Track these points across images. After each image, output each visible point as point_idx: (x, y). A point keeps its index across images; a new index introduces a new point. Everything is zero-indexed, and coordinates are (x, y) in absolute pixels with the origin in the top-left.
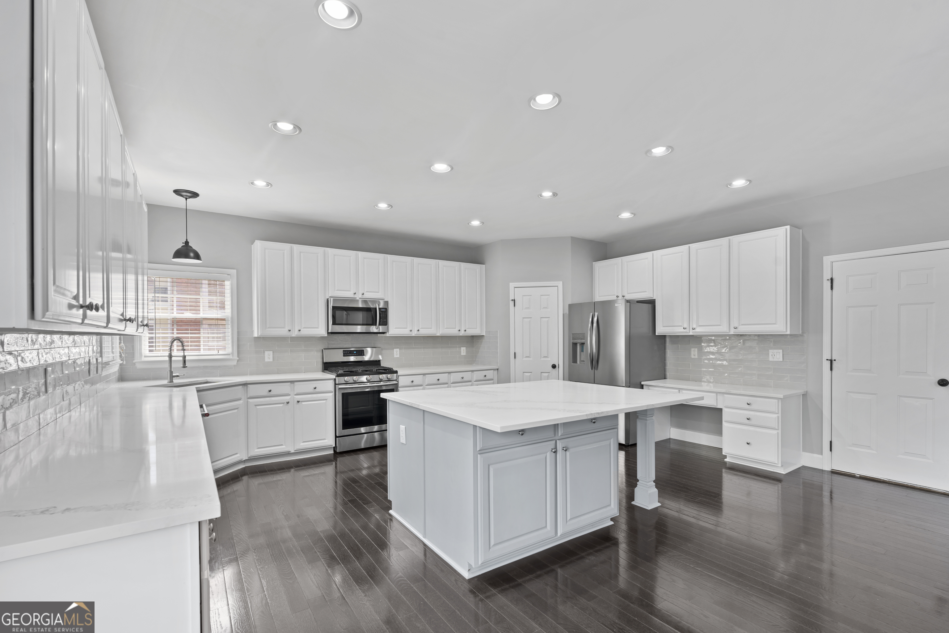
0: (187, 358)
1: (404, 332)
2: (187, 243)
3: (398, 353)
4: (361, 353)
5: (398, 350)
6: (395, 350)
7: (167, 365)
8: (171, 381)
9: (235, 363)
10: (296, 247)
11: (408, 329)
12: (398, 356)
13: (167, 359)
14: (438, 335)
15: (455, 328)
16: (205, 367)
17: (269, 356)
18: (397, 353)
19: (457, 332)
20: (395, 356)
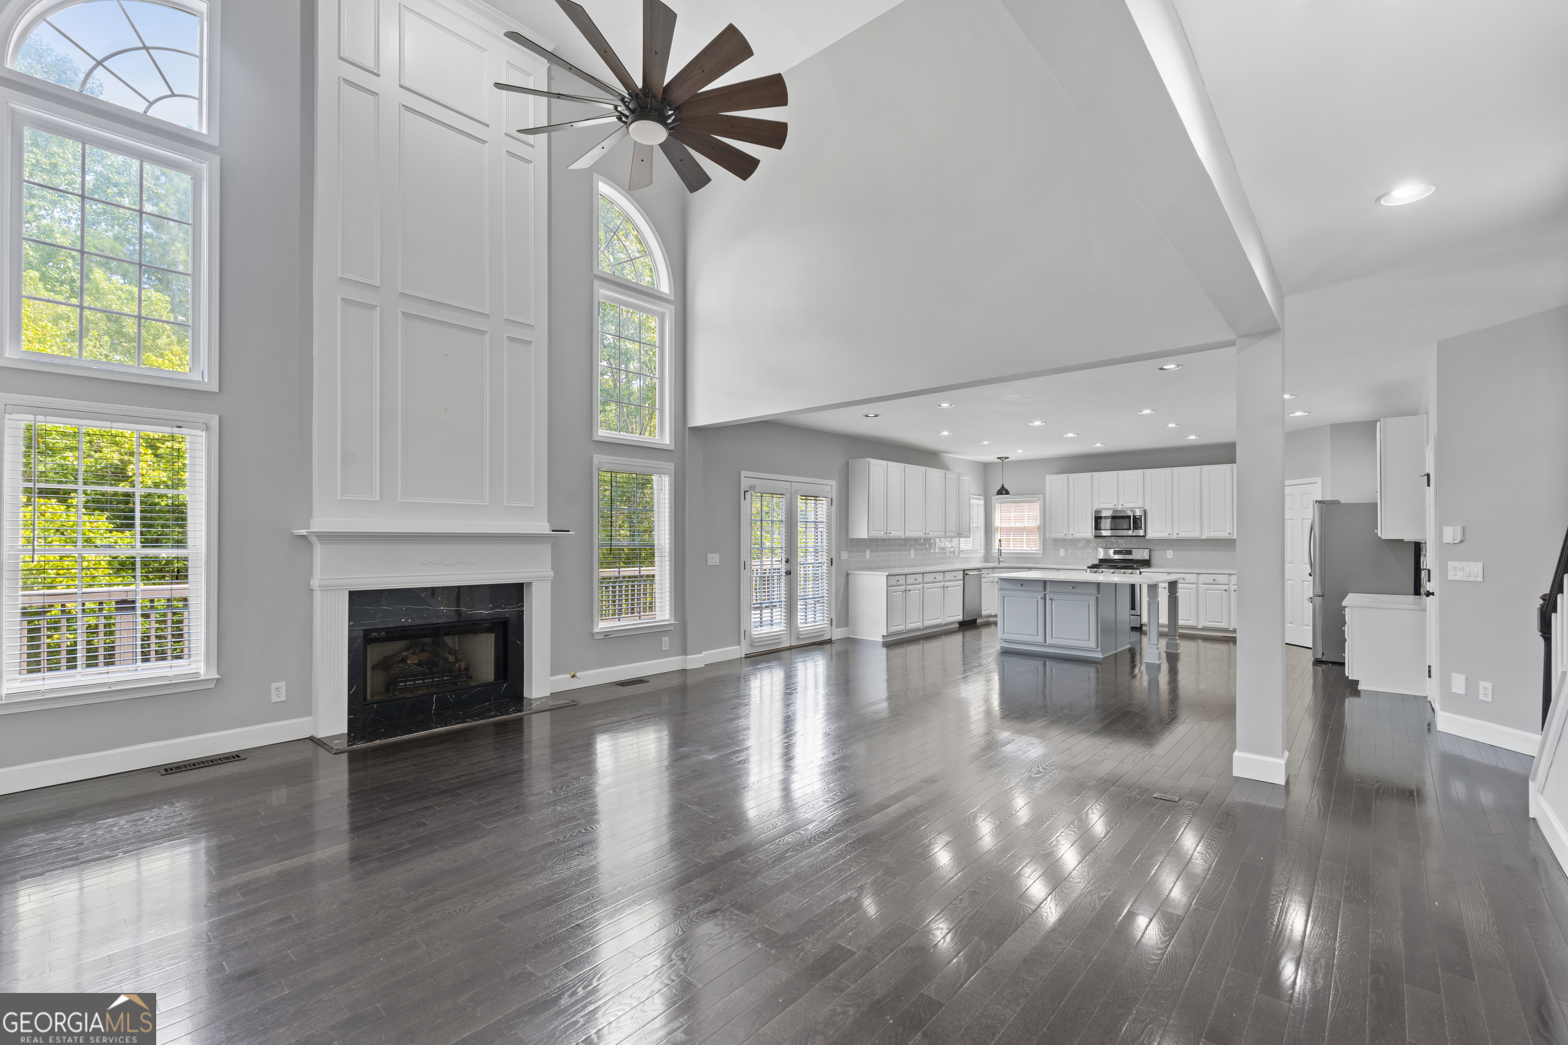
0: (1002, 551)
1: (1164, 535)
2: (1003, 485)
3: (1172, 554)
4: (1129, 552)
5: (1171, 551)
6: (1168, 551)
7: (997, 555)
8: (999, 564)
9: (1041, 556)
10: (1071, 476)
11: (1167, 533)
12: (1172, 557)
13: (997, 551)
14: (1204, 537)
15: (1225, 531)
16: (1025, 558)
17: (1062, 552)
18: (1170, 554)
19: (1228, 535)
20: (1168, 557)
